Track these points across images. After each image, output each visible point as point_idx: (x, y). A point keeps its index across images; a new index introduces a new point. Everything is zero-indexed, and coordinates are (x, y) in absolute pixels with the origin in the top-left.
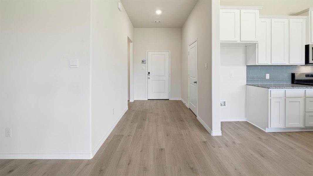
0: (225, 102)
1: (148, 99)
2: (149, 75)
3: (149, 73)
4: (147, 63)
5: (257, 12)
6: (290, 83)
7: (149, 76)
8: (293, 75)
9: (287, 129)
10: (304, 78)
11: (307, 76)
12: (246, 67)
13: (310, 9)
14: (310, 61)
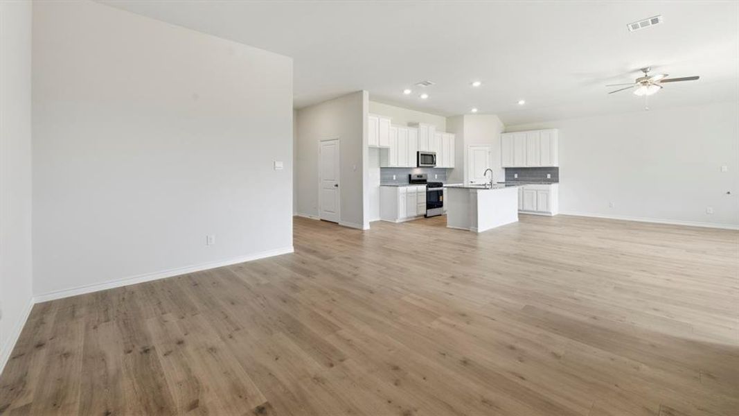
5: (390, 121)
6: (408, 182)
8: (410, 176)
9: (408, 218)
10: (416, 178)
11: (418, 177)
12: (380, 169)
13: (419, 123)
14: (420, 165)
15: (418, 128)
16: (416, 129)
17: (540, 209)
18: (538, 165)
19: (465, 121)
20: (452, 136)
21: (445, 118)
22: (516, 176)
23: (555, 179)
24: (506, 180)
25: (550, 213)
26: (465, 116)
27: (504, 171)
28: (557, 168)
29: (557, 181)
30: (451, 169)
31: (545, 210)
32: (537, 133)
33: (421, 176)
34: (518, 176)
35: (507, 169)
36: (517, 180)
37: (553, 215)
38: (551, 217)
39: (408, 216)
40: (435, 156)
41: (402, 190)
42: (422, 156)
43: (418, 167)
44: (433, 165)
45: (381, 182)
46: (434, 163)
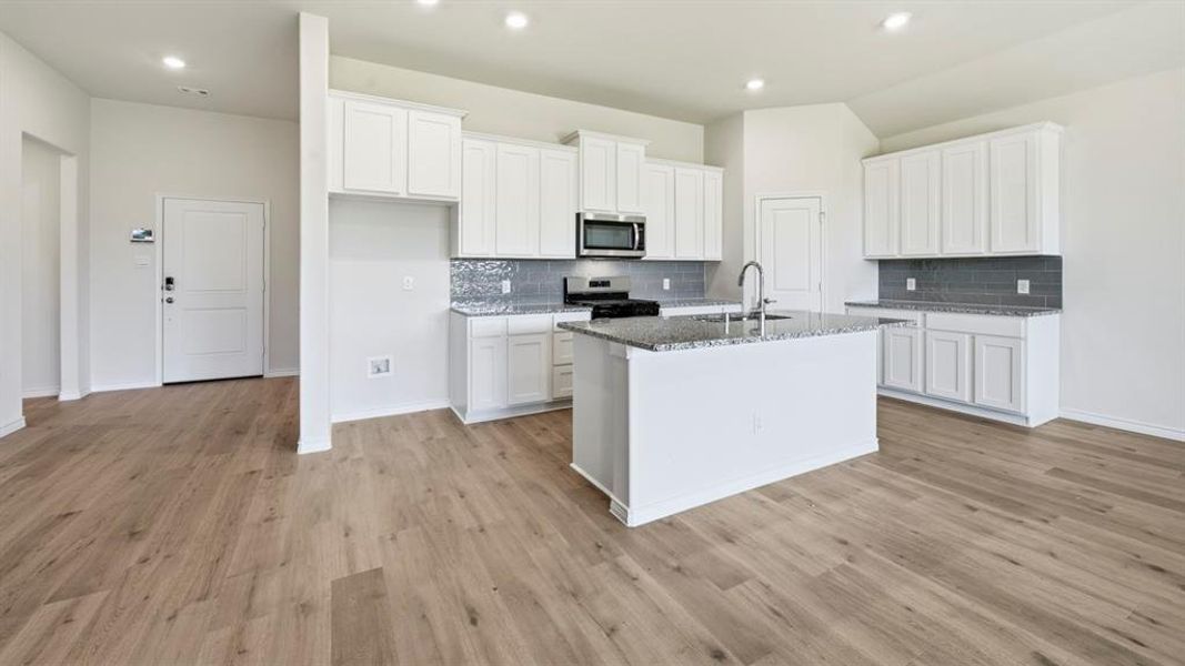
0: (387, 361)
1: (166, 385)
2: (168, 289)
3: (169, 281)
4: (158, 243)
6: (560, 301)
7: (167, 294)
8: (565, 281)
10: (586, 289)
11: (593, 284)
12: (449, 263)
13: (581, 132)
14: (584, 252)
15: (577, 145)
16: (575, 149)
17: (983, 398)
18: (982, 251)
19: (747, 129)
20: (715, 174)
21: (700, 129)
22: (911, 285)
24: (881, 296)
26: (746, 113)
27: (875, 271)
28: (1055, 262)
29: (1055, 304)
30: (715, 264)
31: (1001, 405)
33: (606, 283)
34: (918, 285)
35: (884, 264)
36: (913, 296)
37: (1032, 424)
38: (1024, 431)
39: (512, 402)
40: (641, 226)
41: (485, 325)
42: (588, 227)
43: (580, 257)
44: (638, 253)
45: (452, 300)
46: (641, 247)
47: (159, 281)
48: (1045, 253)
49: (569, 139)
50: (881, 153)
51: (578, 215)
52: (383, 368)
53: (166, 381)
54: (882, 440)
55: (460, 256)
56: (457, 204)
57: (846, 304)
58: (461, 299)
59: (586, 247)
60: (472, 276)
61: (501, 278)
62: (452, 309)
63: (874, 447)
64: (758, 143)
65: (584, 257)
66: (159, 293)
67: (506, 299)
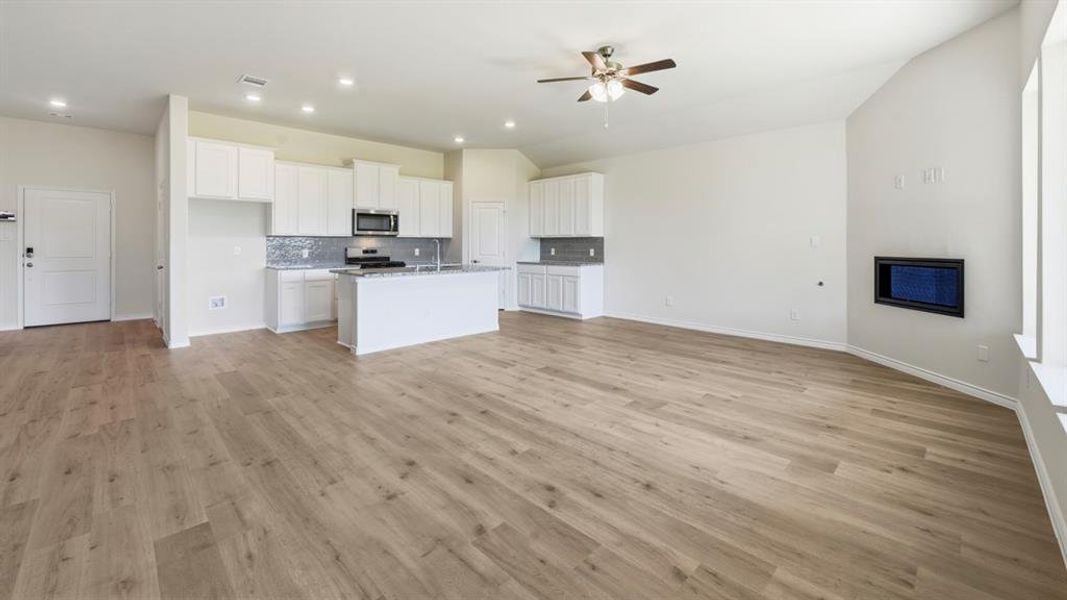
0: (222, 299)
1: (26, 328)
2: (29, 256)
3: (30, 251)
4: (20, 222)
7: (27, 260)
8: (346, 250)
9: (309, 324)
10: (361, 255)
11: (365, 252)
12: (265, 239)
13: (354, 160)
14: (356, 232)
15: (353, 168)
16: (351, 170)
18: (573, 234)
19: (464, 159)
20: (448, 186)
21: (442, 155)
23: (599, 259)
24: (540, 259)
25: (581, 315)
26: (464, 151)
27: (538, 244)
28: (601, 240)
29: (601, 261)
30: (448, 240)
31: (572, 310)
32: (572, 179)
33: (374, 251)
34: (555, 252)
35: (541, 240)
36: (553, 258)
37: (583, 318)
38: (580, 321)
39: (309, 320)
40: (396, 217)
41: (289, 275)
42: (360, 216)
43: (354, 235)
44: (393, 233)
45: (268, 262)
46: (396, 229)
47: (21, 251)
48: (593, 235)
49: (348, 164)
50: (541, 178)
51: (353, 210)
52: (219, 304)
53: (26, 325)
54: (500, 325)
55: (273, 234)
56: (270, 204)
57: (518, 263)
58: (273, 262)
59: (358, 230)
60: (281, 247)
61: (302, 248)
62: (268, 268)
63: (497, 328)
64: (473, 169)
65: (357, 235)
66: (20, 260)
67: (306, 261)
